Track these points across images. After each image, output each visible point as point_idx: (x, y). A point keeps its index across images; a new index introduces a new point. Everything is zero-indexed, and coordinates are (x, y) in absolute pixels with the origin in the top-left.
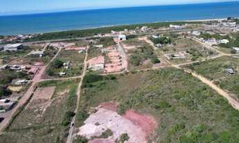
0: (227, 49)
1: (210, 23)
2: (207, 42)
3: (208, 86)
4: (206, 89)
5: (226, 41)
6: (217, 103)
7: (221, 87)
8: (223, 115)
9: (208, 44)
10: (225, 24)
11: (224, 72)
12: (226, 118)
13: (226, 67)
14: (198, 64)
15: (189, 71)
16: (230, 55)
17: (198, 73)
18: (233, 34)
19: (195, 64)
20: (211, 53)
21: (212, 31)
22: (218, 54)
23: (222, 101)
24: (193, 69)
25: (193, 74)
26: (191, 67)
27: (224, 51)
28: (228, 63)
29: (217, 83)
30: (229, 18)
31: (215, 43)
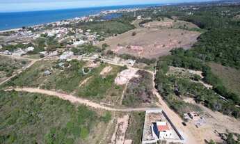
0: (36, 55)
1: (7, 34)
2: (14, 54)
3: (36, 93)
4: (37, 97)
5: (31, 49)
6: (52, 103)
7: (48, 88)
8: (61, 110)
9: (17, 55)
10: (22, 33)
11: (44, 75)
12: (64, 111)
13: (43, 70)
14: (16, 78)
15: (11, 89)
16: (40, 59)
17: (22, 86)
18: (34, 41)
19: (13, 79)
20: (24, 63)
21: (13, 41)
22: (30, 61)
23: (54, 100)
24: (13, 85)
25: (18, 89)
26: (10, 84)
27: (35, 58)
28: (42, 67)
29: (43, 88)
30: (23, 28)
31: (23, 52)
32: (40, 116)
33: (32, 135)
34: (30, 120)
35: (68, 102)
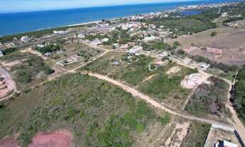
0: (109, 46)
1: (90, 26)
2: (92, 43)
3: (104, 80)
4: (103, 84)
5: (106, 40)
6: (116, 92)
7: (115, 78)
8: (122, 101)
9: (94, 44)
10: (101, 25)
11: (113, 65)
12: (125, 102)
13: (113, 61)
14: (91, 64)
15: (85, 72)
16: (112, 50)
17: (94, 72)
18: (110, 33)
19: (88, 65)
20: (99, 52)
21: (93, 32)
22: (104, 51)
23: (118, 89)
24: (88, 69)
25: (90, 74)
26: (86, 68)
27: (108, 48)
28: (113, 57)
29: (110, 77)
30: (103, 21)
31: (99, 42)
32: (104, 101)
33: (95, 116)
34: (95, 103)
35: (130, 95)
